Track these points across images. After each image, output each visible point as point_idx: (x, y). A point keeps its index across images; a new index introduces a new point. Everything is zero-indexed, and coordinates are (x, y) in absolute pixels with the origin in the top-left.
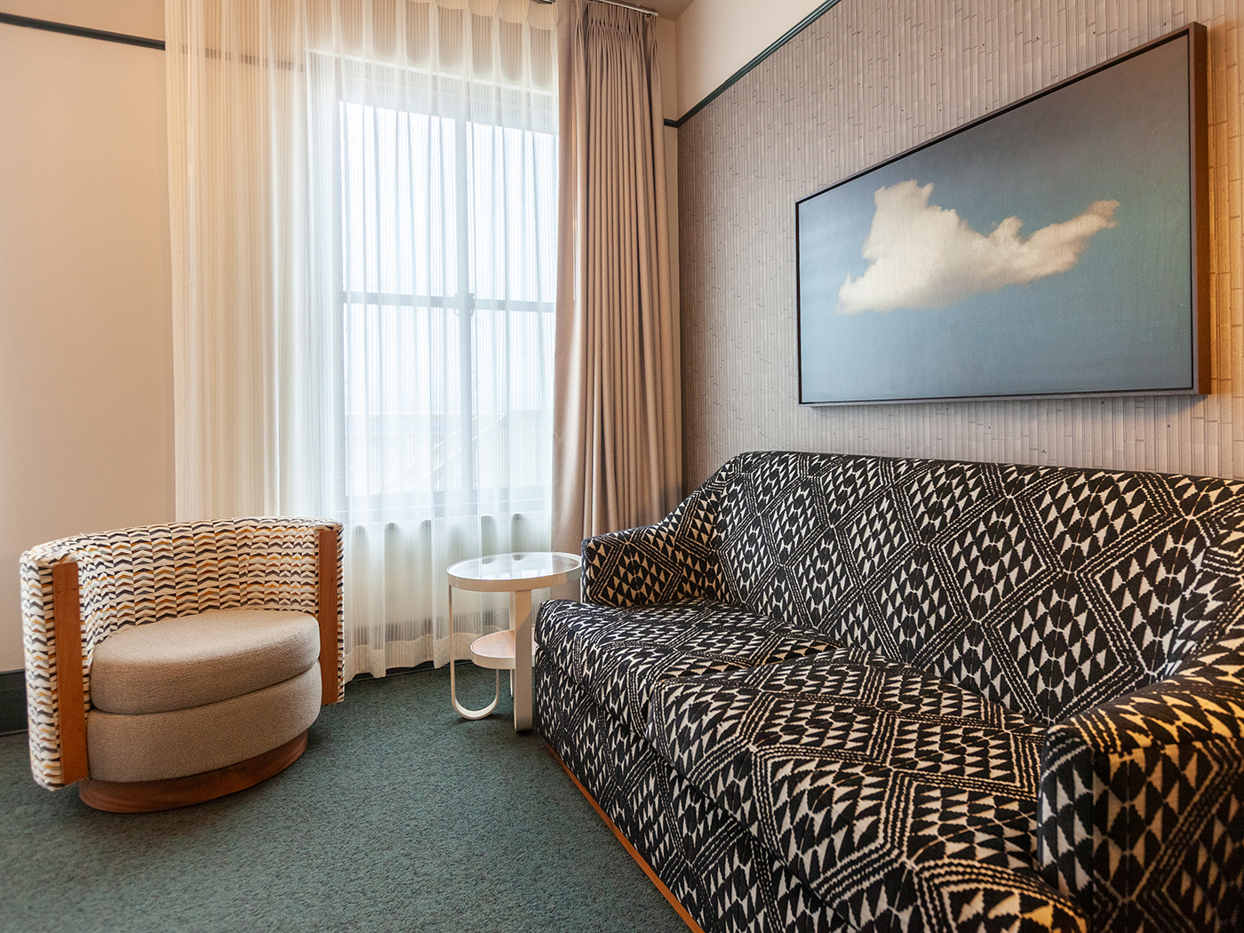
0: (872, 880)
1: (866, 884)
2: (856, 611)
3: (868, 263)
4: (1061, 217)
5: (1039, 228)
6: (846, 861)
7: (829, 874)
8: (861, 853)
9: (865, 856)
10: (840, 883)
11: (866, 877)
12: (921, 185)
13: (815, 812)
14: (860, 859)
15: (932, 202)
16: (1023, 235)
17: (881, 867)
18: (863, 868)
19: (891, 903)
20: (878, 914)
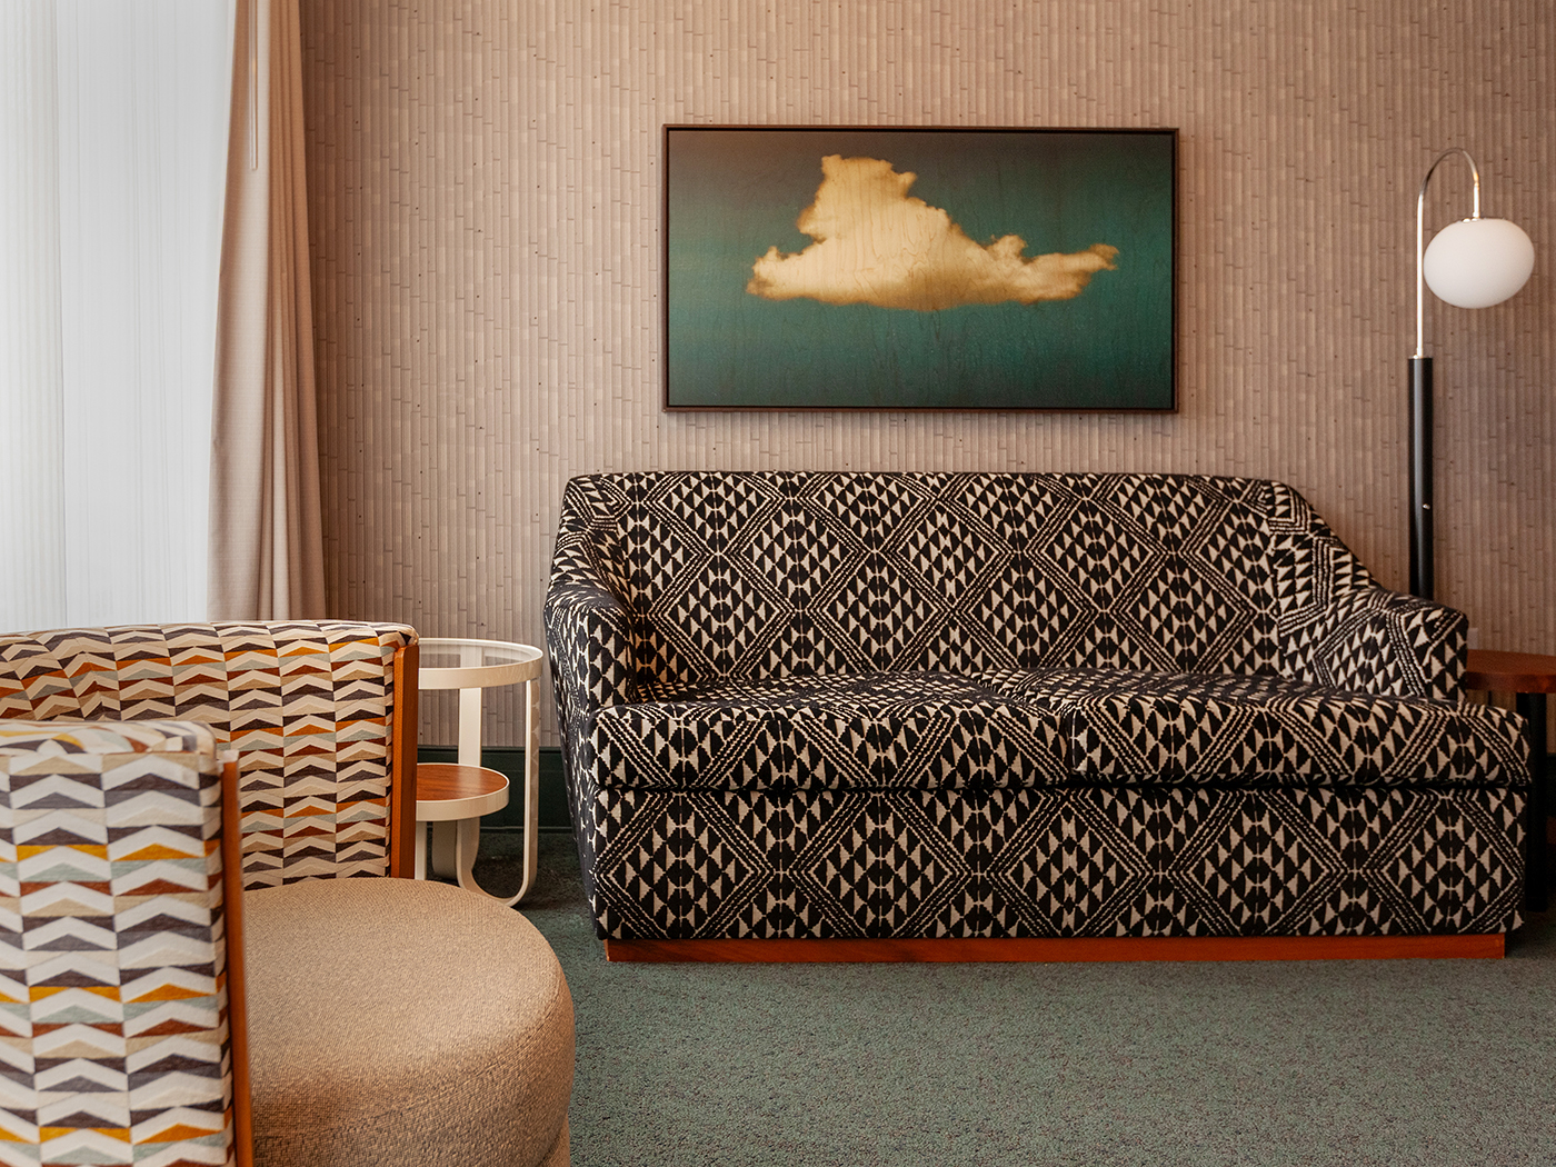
0: (1438, 736)
1: (1435, 742)
2: (949, 637)
3: (809, 241)
4: (1065, 247)
5: (1043, 253)
6: (1412, 737)
7: (1402, 754)
8: (1420, 726)
9: (1424, 726)
10: (1415, 754)
11: (1434, 737)
12: (898, 169)
13: (1365, 721)
14: (1422, 730)
15: (911, 193)
16: (1027, 256)
17: (1440, 725)
18: (1428, 733)
19: (1458, 742)
20: (1452, 754)
